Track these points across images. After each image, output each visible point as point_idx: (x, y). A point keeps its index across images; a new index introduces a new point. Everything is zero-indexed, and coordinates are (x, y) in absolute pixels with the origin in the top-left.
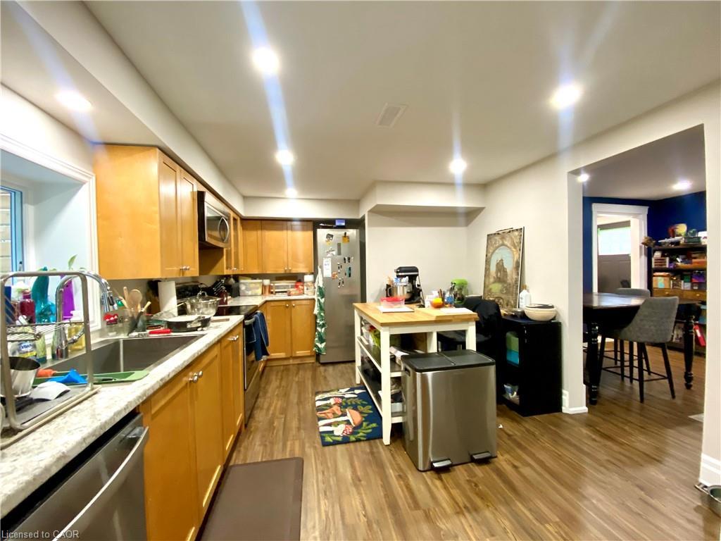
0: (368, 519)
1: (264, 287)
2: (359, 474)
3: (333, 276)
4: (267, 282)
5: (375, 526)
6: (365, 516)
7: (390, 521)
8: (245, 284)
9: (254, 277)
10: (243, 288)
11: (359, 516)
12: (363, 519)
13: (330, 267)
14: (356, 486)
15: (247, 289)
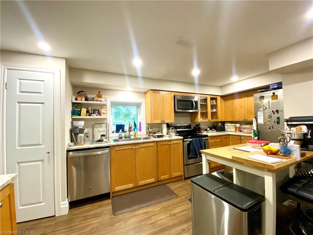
0: (155, 222)
1: (236, 128)
2: (178, 215)
3: (265, 123)
4: (238, 125)
5: (152, 225)
6: (156, 221)
7: (156, 230)
8: (227, 126)
9: (232, 122)
10: (226, 127)
11: (156, 219)
12: (154, 221)
13: (262, 117)
14: (171, 215)
15: (228, 128)
